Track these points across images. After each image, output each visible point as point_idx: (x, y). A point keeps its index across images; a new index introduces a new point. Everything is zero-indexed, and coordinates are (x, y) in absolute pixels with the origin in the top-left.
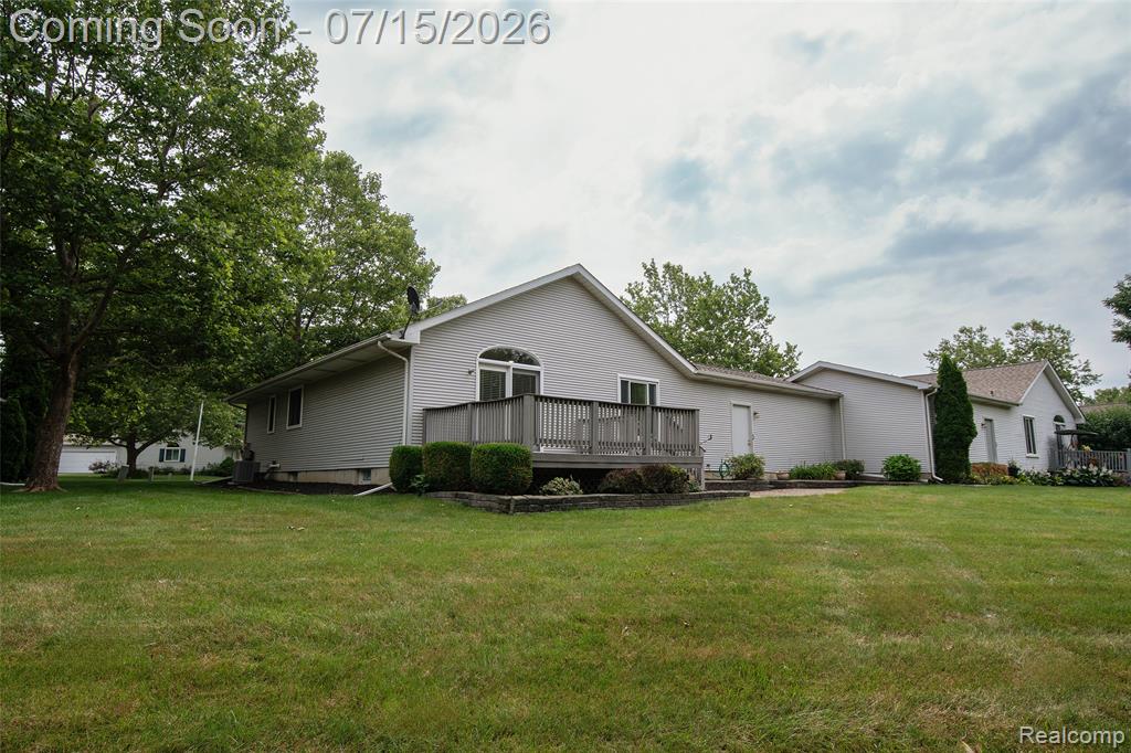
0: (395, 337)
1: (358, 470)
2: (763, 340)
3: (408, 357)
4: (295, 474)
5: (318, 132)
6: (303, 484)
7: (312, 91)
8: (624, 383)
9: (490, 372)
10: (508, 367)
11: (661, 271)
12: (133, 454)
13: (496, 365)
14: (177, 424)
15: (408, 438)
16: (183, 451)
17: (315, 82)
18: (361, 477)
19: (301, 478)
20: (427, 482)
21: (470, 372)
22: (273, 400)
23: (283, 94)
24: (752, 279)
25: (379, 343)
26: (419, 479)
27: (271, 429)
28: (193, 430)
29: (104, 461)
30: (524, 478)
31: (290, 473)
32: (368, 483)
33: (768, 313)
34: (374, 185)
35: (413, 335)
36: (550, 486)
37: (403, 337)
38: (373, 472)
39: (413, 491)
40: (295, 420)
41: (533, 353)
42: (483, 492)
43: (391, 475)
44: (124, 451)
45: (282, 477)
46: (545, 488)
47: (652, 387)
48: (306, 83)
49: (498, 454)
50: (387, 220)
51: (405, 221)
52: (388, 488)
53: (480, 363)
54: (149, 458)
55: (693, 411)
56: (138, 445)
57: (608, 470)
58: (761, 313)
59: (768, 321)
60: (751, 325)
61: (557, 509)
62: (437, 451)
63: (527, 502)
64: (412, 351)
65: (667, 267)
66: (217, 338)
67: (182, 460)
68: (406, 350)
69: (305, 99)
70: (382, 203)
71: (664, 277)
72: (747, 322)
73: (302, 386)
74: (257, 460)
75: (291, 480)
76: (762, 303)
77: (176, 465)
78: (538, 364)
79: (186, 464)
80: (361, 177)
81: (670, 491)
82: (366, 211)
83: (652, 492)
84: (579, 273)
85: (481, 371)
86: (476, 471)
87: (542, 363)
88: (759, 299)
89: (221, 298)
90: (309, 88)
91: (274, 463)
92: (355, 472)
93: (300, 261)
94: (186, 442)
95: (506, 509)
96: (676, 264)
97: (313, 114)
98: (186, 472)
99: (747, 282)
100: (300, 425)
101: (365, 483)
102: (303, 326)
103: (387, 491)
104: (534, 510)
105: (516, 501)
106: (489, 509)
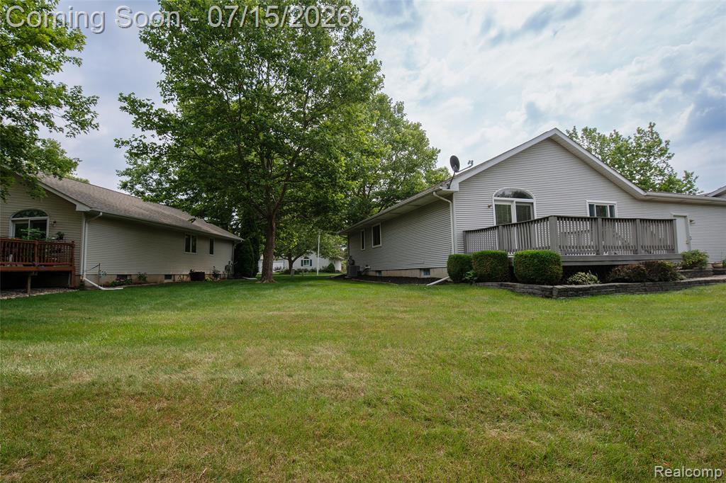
0: (444, 189)
1: (421, 269)
2: (666, 172)
3: (452, 200)
4: (380, 272)
5: (379, 78)
6: (384, 277)
7: (373, 54)
8: (591, 206)
9: (500, 205)
10: (512, 201)
11: (580, 134)
12: (291, 263)
13: (505, 201)
14: (308, 247)
15: (456, 250)
16: (311, 261)
17: (374, 49)
18: (423, 273)
19: (384, 274)
20: (476, 276)
21: (489, 207)
22: (363, 232)
23: (359, 59)
24: (655, 129)
25: (434, 193)
26: (469, 274)
27: (363, 248)
28: (316, 250)
29: (279, 267)
30: (557, 273)
31: (376, 271)
32: (428, 276)
33: (668, 152)
34: (400, 108)
35: (455, 187)
36: (576, 277)
37: (449, 188)
38: (431, 270)
39: (466, 282)
40: (377, 242)
41: (528, 191)
42: (524, 283)
43: (449, 272)
44: (287, 262)
45: (372, 274)
46: (570, 279)
47: (612, 207)
48: (370, 50)
49: (538, 257)
50: (407, 127)
51: (417, 126)
52: (446, 281)
53: (495, 200)
54: (297, 265)
55: (671, 221)
56: (293, 259)
57: (614, 266)
58: (663, 152)
59: (669, 158)
60: (655, 162)
61: (588, 294)
62: (483, 257)
63: (566, 290)
64: (454, 196)
65: (585, 130)
66: (333, 201)
67: (311, 265)
68: (450, 196)
69: (370, 59)
70: (405, 119)
71: (582, 137)
72: (651, 160)
73: (380, 224)
74: (356, 264)
75: (378, 275)
76: (663, 145)
77: (308, 267)
78: (531, 198)
79: (313, 267)
80: (392, 105)
81: (666, 280)
82: (396, 123)
83: (652, 281)
84: (556, 135)
85: (496, 205)
86: (519, 270)
87: (534, 197)
88: (661, 143)
89: (340, 177)
90: (371, 53)
91: (367, 266)
92: (418, 271)
93: (373, 154)
94: (313, 257)
95: (548, 295)
96: (592, 128)
97: (376, 67)
98: (314, 271)
99: (651, 132)
100: (381, 245)
101: (426, 277)
102: (367, 193)
103: (445, 282)
104: (572, 295)
105: (559, 289)
106: (534, 294)
